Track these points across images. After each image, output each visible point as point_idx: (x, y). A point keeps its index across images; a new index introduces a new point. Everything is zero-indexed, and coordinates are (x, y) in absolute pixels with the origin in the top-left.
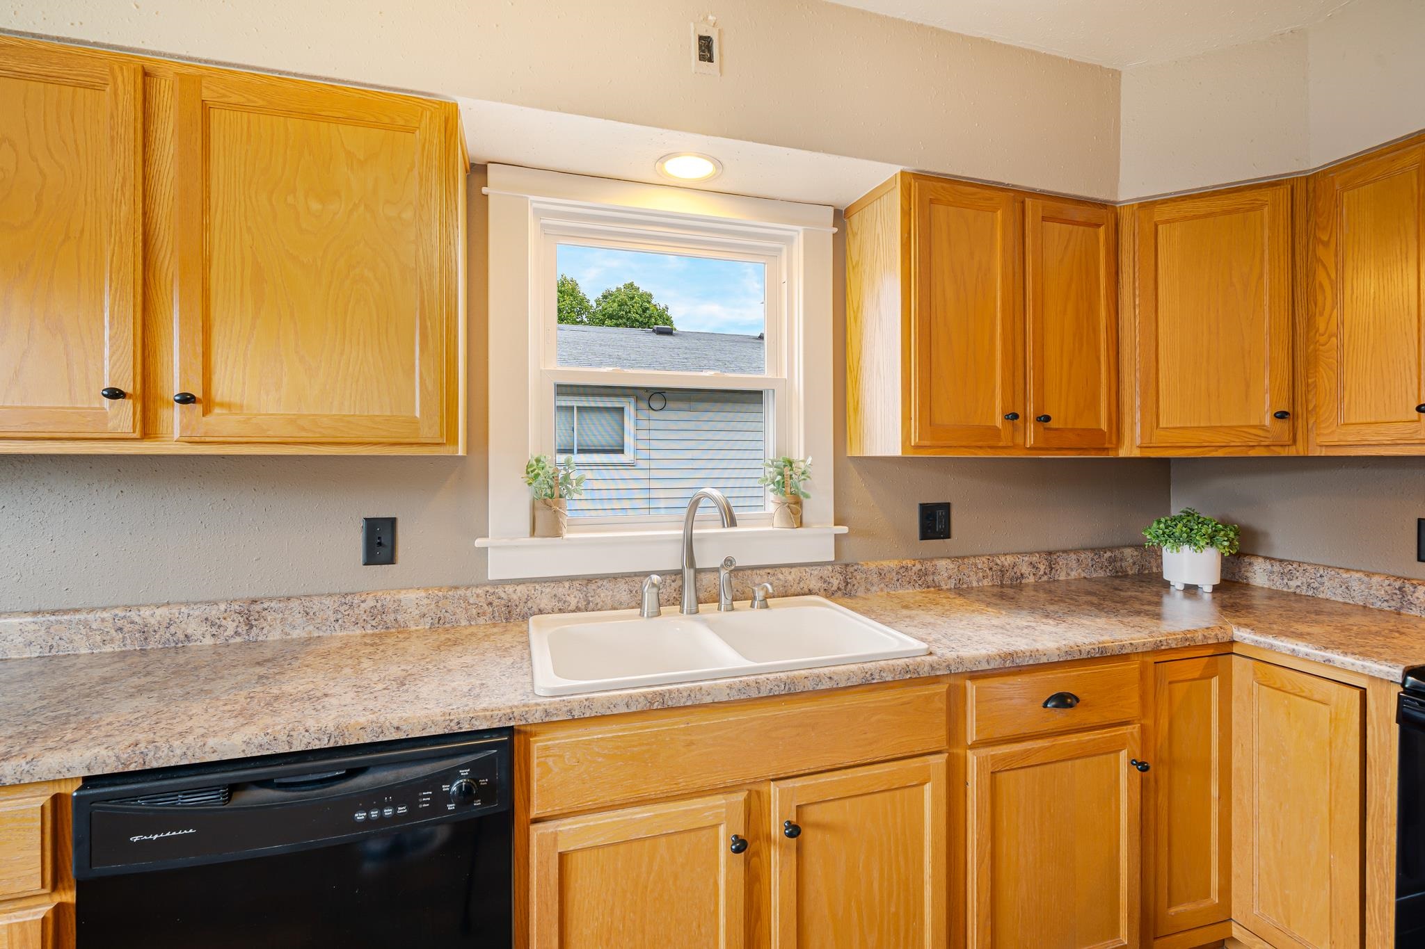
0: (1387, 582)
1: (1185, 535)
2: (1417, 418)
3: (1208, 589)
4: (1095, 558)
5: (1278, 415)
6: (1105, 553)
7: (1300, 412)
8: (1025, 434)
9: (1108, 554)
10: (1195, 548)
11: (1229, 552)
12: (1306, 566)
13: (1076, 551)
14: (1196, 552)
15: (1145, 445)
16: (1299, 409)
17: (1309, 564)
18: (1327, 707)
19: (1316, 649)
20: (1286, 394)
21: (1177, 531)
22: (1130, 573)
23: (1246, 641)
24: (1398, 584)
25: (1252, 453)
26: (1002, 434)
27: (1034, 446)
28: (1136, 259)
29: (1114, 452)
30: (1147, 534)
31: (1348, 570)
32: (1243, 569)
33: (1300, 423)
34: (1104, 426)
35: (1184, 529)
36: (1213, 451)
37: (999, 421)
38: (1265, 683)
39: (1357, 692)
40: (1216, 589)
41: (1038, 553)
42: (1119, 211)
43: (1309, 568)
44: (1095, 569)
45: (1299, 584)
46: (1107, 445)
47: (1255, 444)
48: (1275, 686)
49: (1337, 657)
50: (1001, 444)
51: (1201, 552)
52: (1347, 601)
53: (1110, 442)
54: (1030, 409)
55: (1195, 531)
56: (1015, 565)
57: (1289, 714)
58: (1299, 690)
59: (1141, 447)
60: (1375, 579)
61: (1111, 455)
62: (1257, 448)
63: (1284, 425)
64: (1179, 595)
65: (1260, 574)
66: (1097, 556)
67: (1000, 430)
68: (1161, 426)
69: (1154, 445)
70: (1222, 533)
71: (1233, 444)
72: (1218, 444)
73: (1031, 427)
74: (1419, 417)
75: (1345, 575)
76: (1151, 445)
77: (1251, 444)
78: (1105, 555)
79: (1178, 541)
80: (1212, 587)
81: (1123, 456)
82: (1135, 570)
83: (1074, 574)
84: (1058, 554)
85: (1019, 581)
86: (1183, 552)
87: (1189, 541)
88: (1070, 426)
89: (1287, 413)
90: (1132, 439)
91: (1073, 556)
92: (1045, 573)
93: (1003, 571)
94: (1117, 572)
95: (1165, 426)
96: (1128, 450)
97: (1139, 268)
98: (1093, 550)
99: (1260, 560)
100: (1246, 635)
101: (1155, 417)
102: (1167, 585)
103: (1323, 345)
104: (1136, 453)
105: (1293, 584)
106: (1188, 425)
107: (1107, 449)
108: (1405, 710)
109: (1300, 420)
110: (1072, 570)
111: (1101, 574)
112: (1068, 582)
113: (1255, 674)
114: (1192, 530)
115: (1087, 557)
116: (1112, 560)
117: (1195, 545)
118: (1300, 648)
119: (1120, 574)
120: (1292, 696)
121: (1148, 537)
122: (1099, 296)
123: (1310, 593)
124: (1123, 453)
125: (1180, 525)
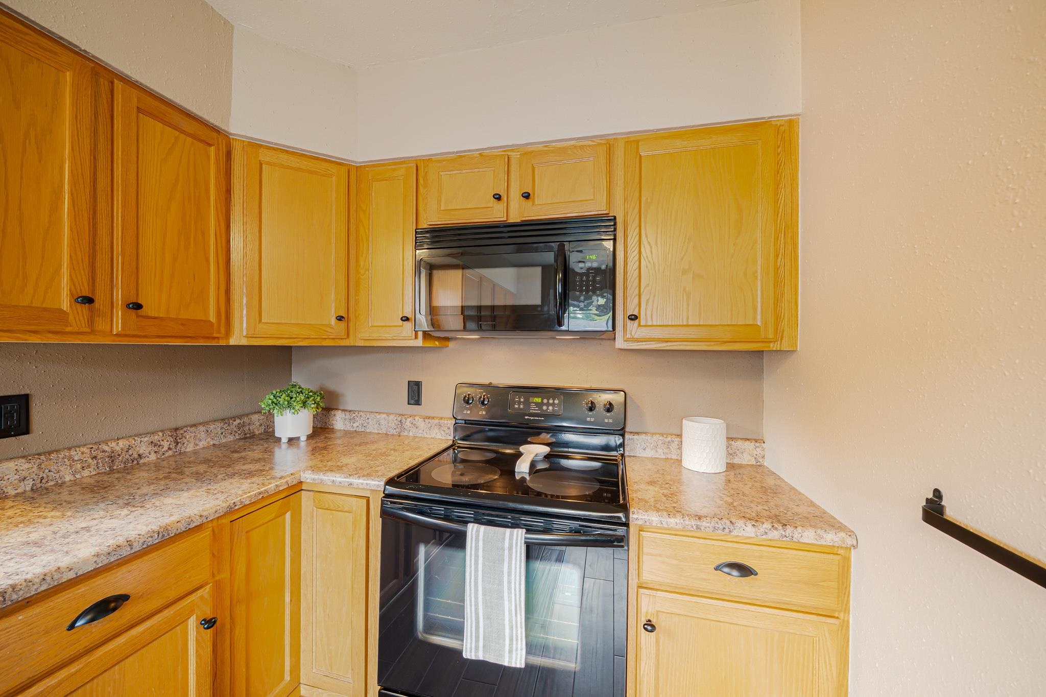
0: (395, 418)
1: (286, 403)
2: (401, 325)
3: (303, 438)
4: (225, 426)
5: (338, 318)
6: (235, 421)
7: (352, 318)
8: (112, 320)
9: (238, 421)
10: (293, 411)
11: (316, 411)
12: (361, 413)
13: (204, 424)
14: (294, 414)
15: (250, 336)
16: (351, 315)
17: (363, 412)
18: (351, 514)
19: (345, 478)
20: (344, 305)
21: (281, 400)
22: (257, 433)
23: (308, 480)
24: (399, 419)
25: (325, 343)
26: (71, 317)
27: (123, 333)
28: (245, 185)
29: (224, 341)
30: (262, 404)
31: (380, 413)
32: (331, 419)
33: (351, 324)
34: (212, 318)
35: (286, 398)
36: (299, 341)
37: (65, 304)
38: (320, 507)
39: (365, 501)
40: (310, 437)
41: (162, 431)
42: (232, 141)
43: (363, 414)
44: (224, 436)
45: (358, 425)
46: (215, 335)
47: (326, 337)
48: (325, 508)
49: (355, 481)
50: (69, 329)
51: (298, 414)
52: (379, 432)
53: (219, 331)
54: (117, 295)
55: (294, 399)
56: (130, 448)
57: (333, 524)
58: (337, 507)
59: (247, 337)
60: (391, 417)
61: (222, 343)
62: (327, 340)
63: (342, 324)
64: (284, 446)
65: (339, 421)
66: (226, 425)
67: (68, 314)
68: (263, 321)
69: (257, 336)
70: (312, 398)
71: (312, 337)
72: (303, 337)
73: (119, 314)
74: (403, 324)
75: (378, 417)
76: (255, 336)
77: (324, 337)
78: (234, 423)
79: (282, 408)
80: (306, 436)
81: (233, 344)
82: (262, 430)
83: (202, 444)
84: (185, 429)
85: (135, 462)
86: (286, 415)
87: (290, 406)
88: (173, 316)
89: (343, 317)
90: (241, 330)
91: (202, 428)
92: (170, 449)
93: (112, 457)
94: (245, 434)
95: (265, 321)
96: (237, 339)
97: (247, 193)
98: (223, 420)
99: (340, 412)
100: (308, 476)
101: (257, 314)
102: (279, 439)
103: (362, 276)
104: (244, 342)
105: (355, 425)
106: (283, 322)
107: (218, 338)
108: (384, 508)
109: (351, 322)
110: (201, 440)
111: (231, 438)
112: (195, 453)
113: (314, 502)
114: (291, 398)
115: (216, 427)
116: (240, 427)
117: (294, 408)
118: (337, 479)
119: (248, 435)
120: (334, 512)
121: (263, 406)
122: (209, 206)
123: (363, 430)
124: (233, 341)
125: (284, 395)
